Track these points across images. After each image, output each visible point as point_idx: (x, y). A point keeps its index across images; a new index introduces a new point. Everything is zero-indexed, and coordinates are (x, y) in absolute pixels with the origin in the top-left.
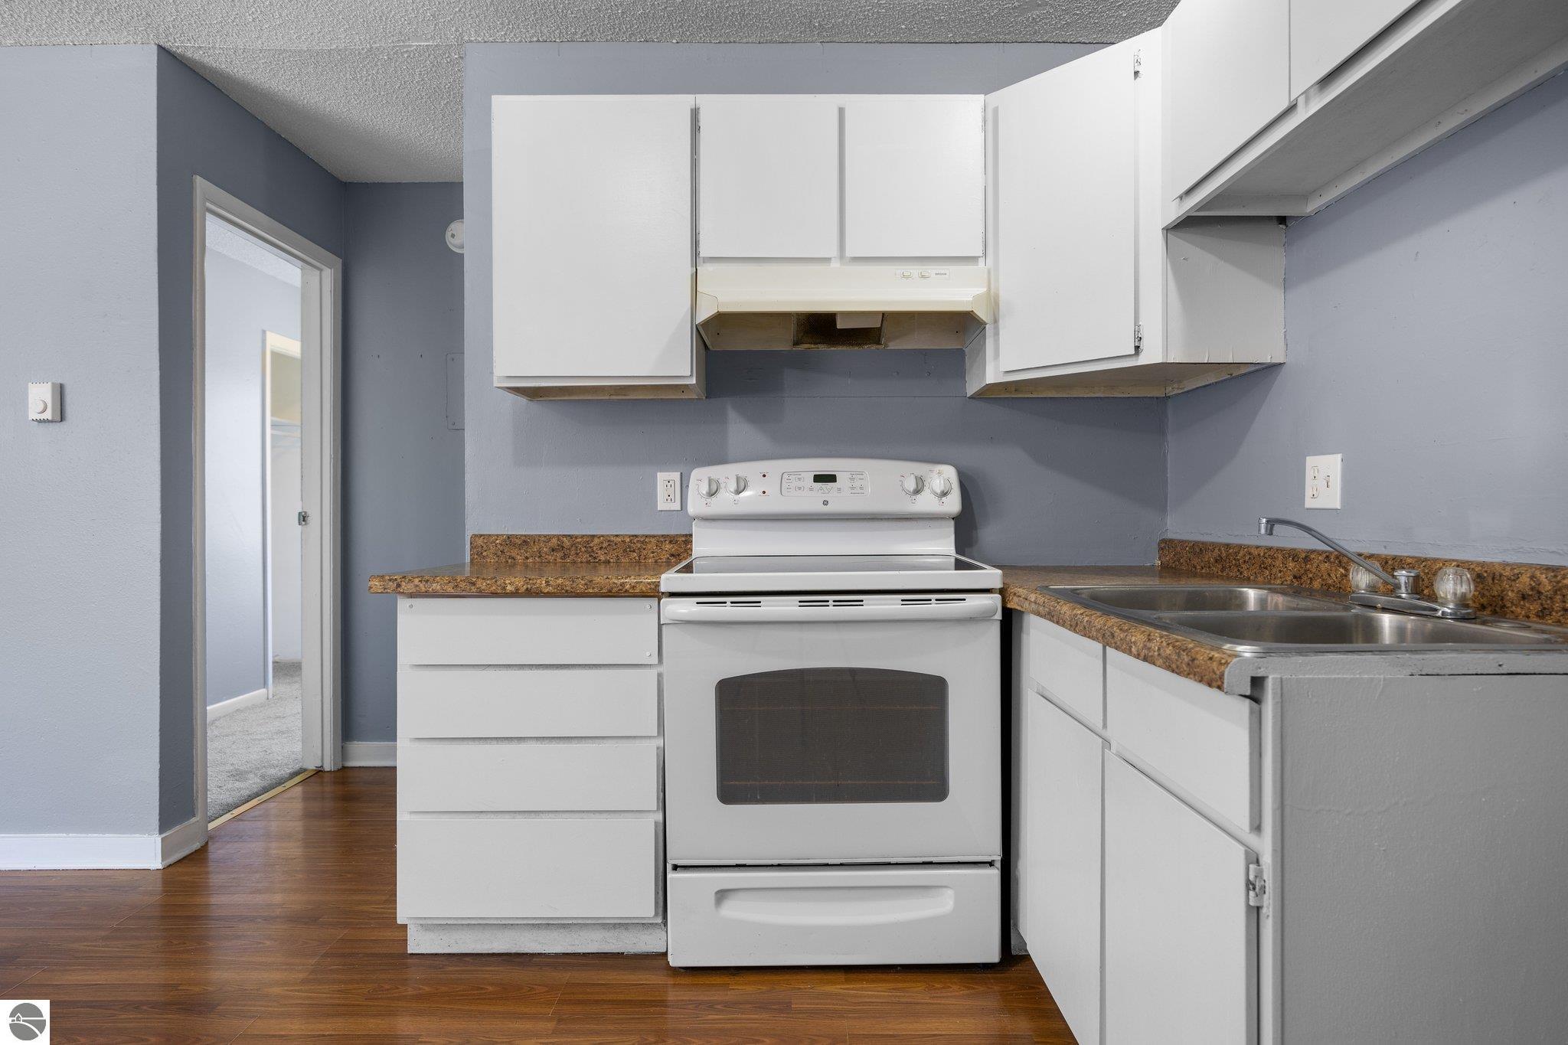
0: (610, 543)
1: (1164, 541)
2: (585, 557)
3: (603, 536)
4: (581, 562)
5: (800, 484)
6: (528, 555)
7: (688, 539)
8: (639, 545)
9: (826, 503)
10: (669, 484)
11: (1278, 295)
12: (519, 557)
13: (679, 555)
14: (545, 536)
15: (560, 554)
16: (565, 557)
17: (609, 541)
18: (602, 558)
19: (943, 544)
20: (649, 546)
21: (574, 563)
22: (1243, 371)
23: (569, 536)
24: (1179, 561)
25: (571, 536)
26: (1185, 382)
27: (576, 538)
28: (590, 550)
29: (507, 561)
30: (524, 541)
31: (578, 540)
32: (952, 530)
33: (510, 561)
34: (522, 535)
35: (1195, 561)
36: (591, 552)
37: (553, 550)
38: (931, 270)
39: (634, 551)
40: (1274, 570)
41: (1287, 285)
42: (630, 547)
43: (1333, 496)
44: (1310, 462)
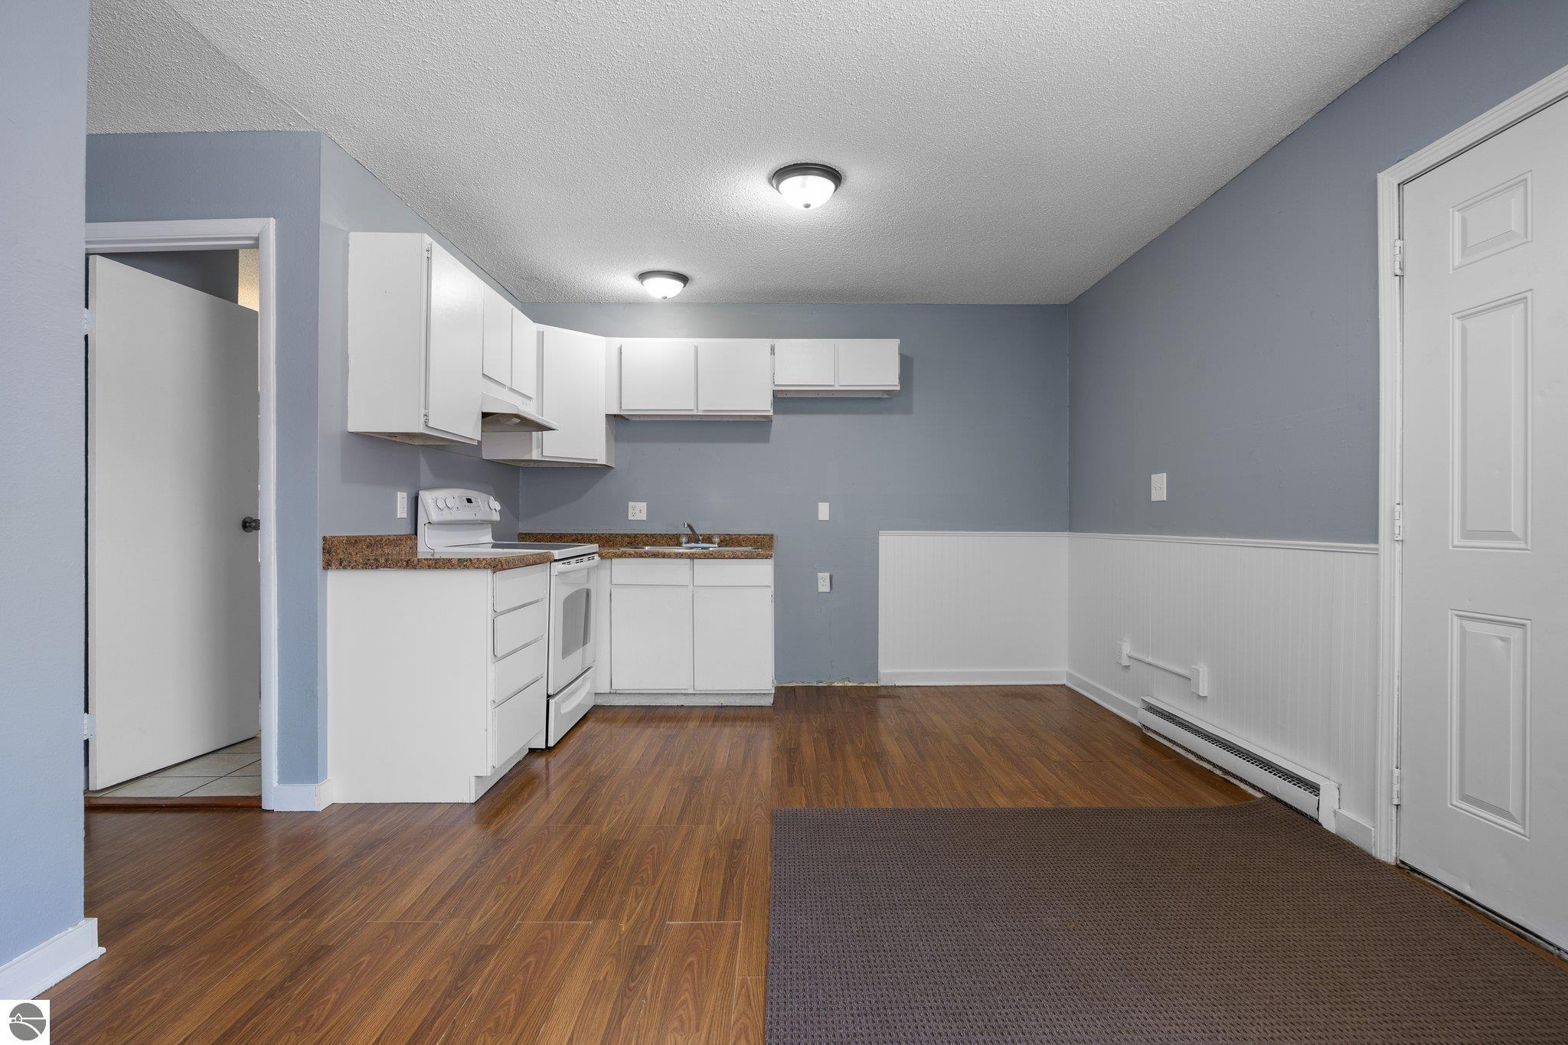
0: (389, 540)
7: (415, 537)
8: (399, 542)
9: (475, 515)
10: (403, 500)
11: (614, 443)
15: (370, 550)
16: (372, 552)
20: (403, 542)
28: (381, 546)
31: (377, 539)
33: (349, 556)
39: (398, 546)
41: (616, 440)
42: (396, 543)
43: (643, 516)
44: (631, 504)
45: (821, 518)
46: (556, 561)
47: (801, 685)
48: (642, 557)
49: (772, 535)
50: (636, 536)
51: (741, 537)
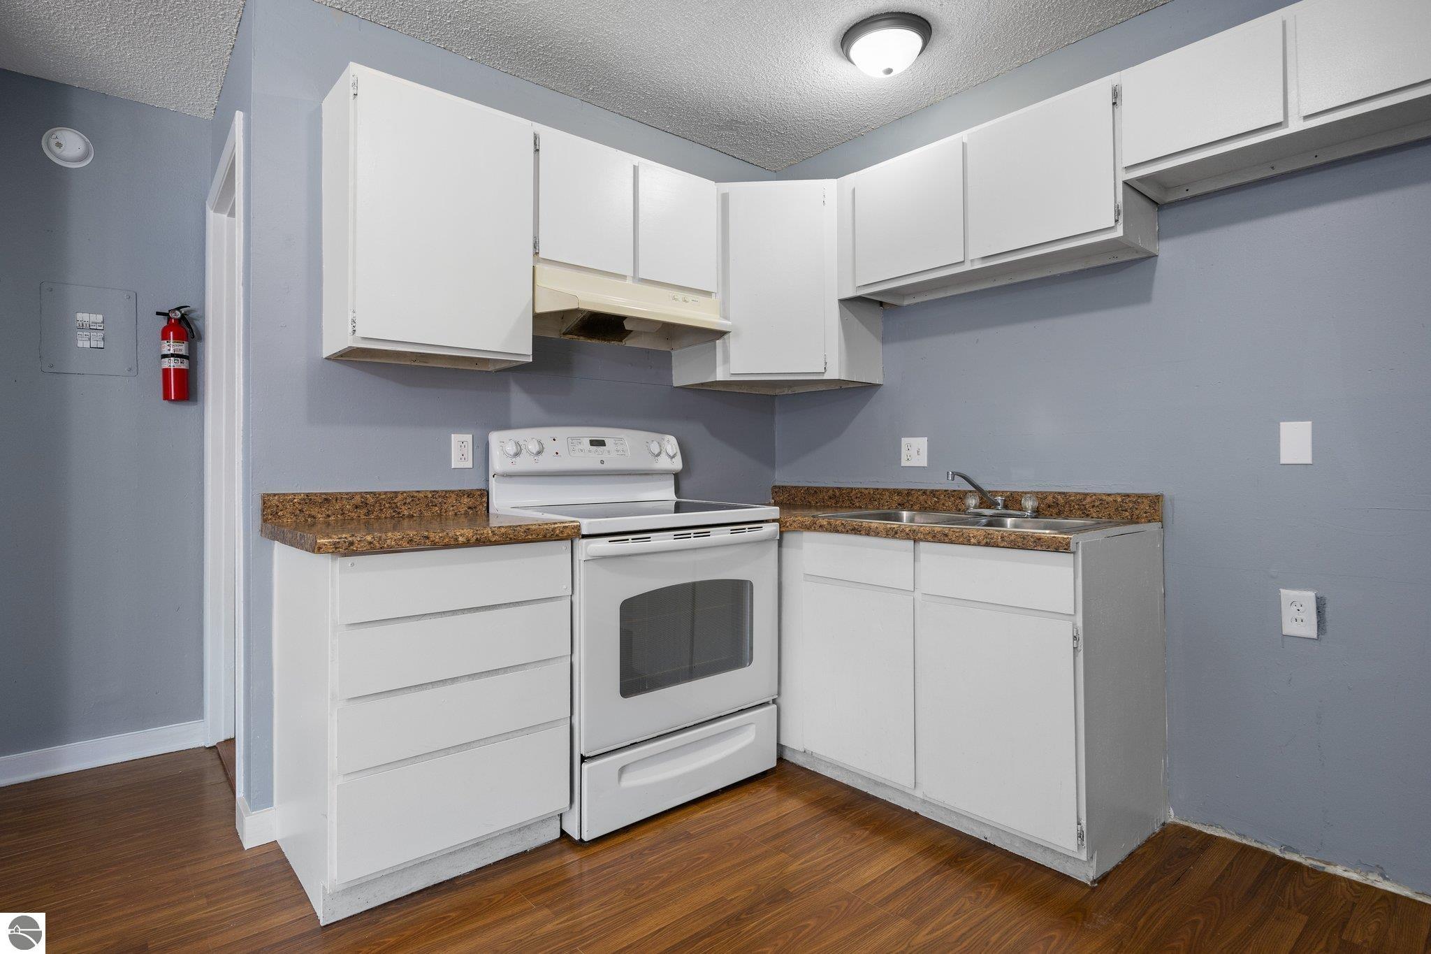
0: (412, 498)
1: (775, 487)
2: (389, 513)
3: (405, 492)
4: (386, 518)
5: (581, 447)
6: (330, 513)
7: (485, 494)
8: (440, 500)
9: (602, 462)
10: (463, 445)
11: (880, 345)
12: (319, 516)
13: (475, 507)
14: (347, 494)
15: (365, 511)
16: (368, 514)
17: (412, 497)
18: (406, 513)
19: (666, 493)
20: (450, 501)
21: (378, 518)
22: (851, 386)
23: (372, 493)
24: (793, 499)
25: (374, 493)
26: (795, 388)
27: (380, 494)
28: (394, 505)
29: (307, 521)
30: (326, 499)
31: (381, 497)
32: (673, 482)
33: (309, 520)
34: (321, 494)
35: (810, 499)
36: (394, 508)
37: (357, 507)
38: (690, 297)
39: (436, 506)
40: (882, 502)
41: (884, 340)
42: (432, 502)
43: (922, 461)
44: (905, 441)
45: (1287, 456)
46: (584, 537)
47: (1237, 839)
48: (837, 531)
49: (1158, 497)
50: (909, 492)
51: (1089, 499)
